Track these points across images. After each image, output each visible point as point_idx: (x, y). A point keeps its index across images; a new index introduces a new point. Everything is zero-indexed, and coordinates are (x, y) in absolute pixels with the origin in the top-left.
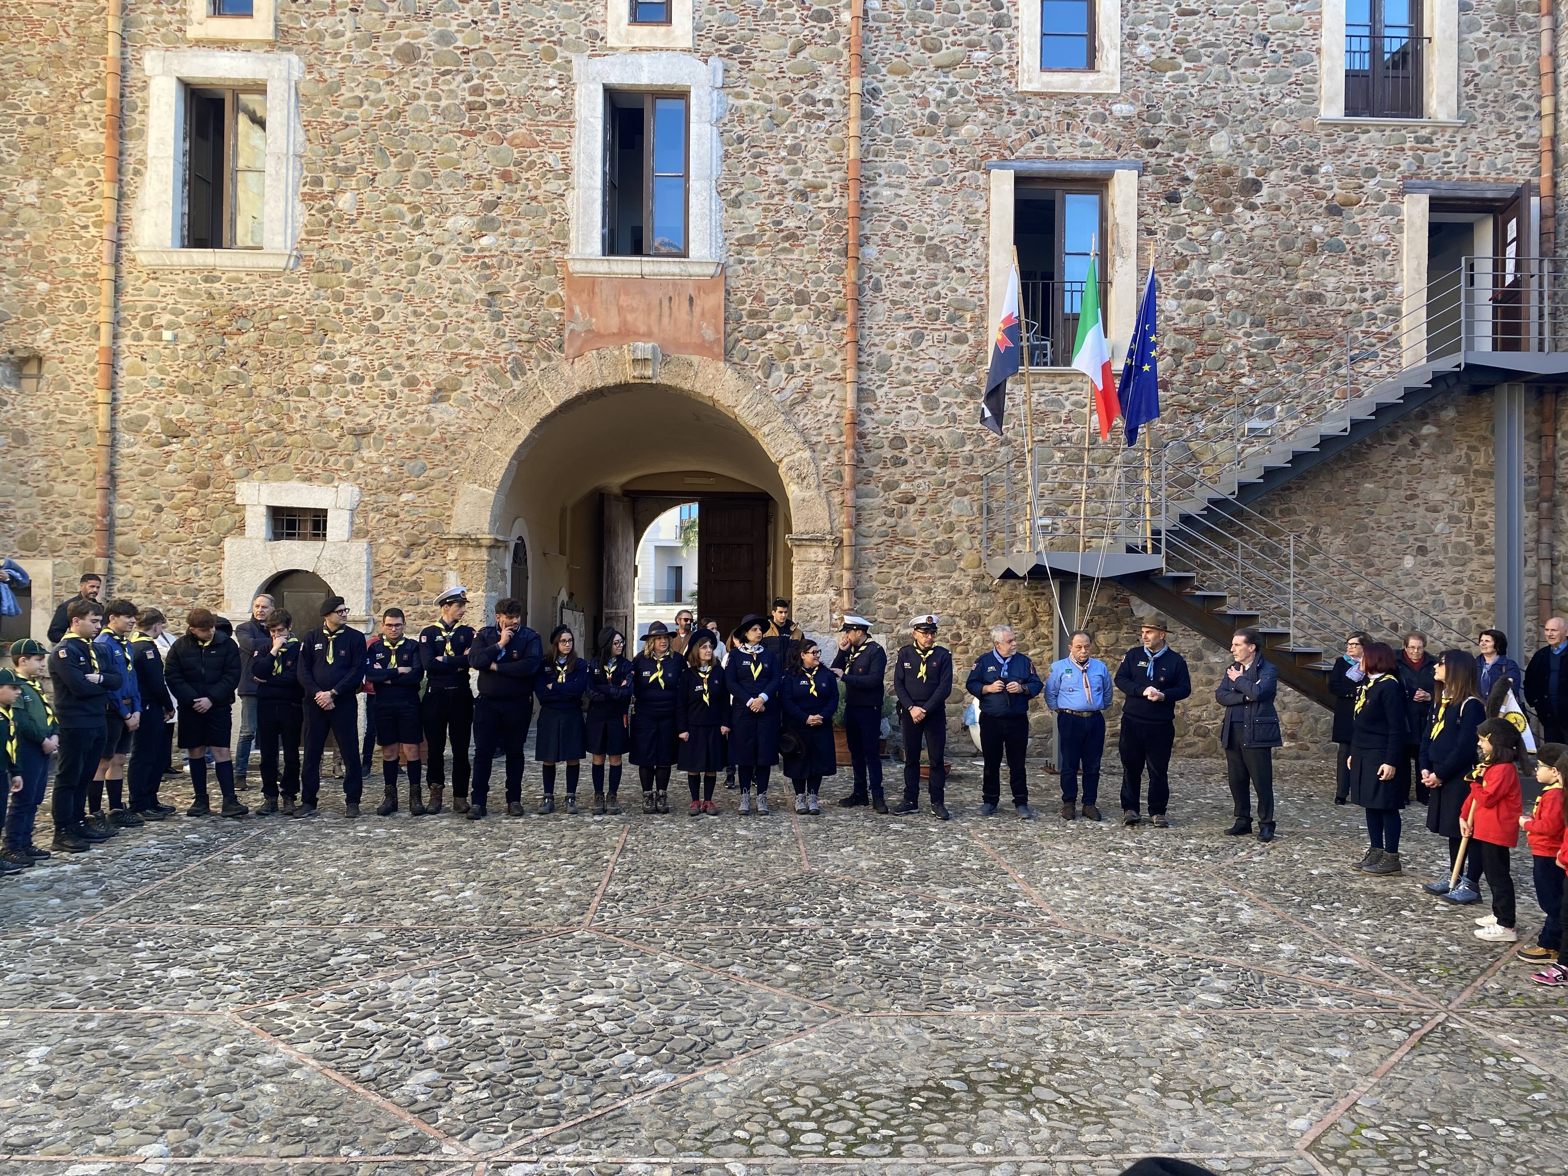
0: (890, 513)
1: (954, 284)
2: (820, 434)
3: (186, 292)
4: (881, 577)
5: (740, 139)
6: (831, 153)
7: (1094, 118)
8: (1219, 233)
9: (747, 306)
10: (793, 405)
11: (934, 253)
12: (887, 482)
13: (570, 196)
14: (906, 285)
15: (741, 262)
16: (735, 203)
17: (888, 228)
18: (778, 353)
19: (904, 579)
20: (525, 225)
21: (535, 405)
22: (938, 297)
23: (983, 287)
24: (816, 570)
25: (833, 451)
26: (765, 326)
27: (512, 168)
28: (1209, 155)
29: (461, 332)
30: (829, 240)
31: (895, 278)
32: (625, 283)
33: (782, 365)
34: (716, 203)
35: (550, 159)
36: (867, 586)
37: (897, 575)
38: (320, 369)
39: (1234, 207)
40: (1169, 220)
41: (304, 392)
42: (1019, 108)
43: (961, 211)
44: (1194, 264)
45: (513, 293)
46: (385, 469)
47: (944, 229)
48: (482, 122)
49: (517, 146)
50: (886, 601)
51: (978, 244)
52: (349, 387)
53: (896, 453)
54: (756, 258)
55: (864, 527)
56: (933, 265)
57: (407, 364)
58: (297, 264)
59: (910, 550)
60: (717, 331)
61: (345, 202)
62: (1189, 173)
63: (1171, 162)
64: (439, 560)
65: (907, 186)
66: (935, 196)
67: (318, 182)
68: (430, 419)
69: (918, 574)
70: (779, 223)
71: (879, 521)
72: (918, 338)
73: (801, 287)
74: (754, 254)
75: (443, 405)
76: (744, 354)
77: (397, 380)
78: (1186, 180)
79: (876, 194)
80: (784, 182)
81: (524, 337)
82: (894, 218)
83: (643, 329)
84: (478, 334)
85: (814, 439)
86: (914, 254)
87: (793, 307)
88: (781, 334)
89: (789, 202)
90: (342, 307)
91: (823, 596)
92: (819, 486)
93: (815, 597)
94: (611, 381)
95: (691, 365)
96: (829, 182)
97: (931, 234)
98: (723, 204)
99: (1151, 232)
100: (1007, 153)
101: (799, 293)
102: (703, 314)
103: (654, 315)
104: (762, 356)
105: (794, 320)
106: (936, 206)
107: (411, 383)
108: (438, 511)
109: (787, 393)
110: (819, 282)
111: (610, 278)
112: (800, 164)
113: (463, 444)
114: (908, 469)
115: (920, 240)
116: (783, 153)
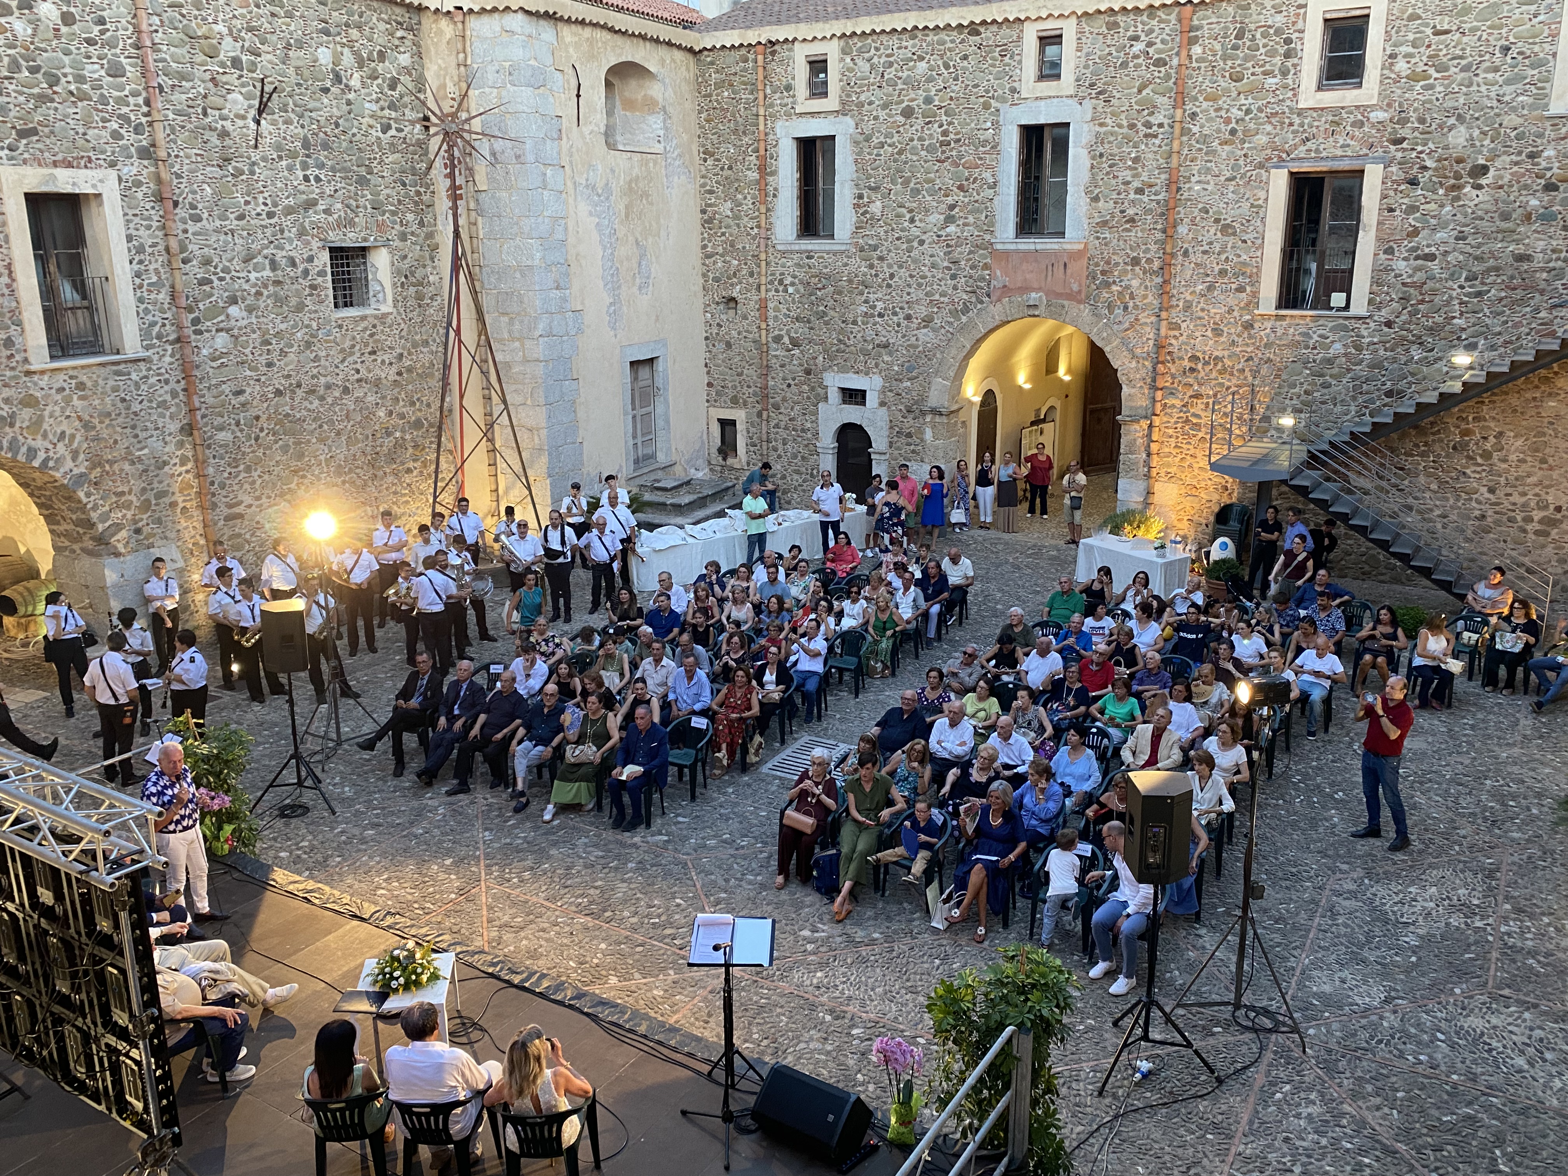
0: (1185, 406)
1: (1239, 252)
2: (1143, 352)
3: (798, 265)
4: (1177, 446)
5: (1101, 155)
6: (1161, 161)
7: (1353, 124)
8: (1448, 208)
9: (1100, 268)
10: (1126, 333)
11: (1226, 229)
12: (1185, 384)
13: (997, 200)
14: (1205, 252)
15: (1098, 239)
16: (1096, 199)
17: (1196, 212)
18: (1119, 298)
19: (1191, 449)
20: (971, 219)
21: (974, 332)
22: (1227, 260)
23: (1259, 254)
24: (1134, 440)
26: (1111, 280)
27: (964, 182)
28: (1446, 147)
29: (935, 287)
30: (1156, 222)
31: (1199, 247)
32: (1026, 256)
33: (1120, 306)
34: (1084, 201)
35: (985, 176)
37: (1188, 445)
38: (862, 309)
39: (1464, 187)
40: (1406, 201)
42: (1297, 121)
43: (1248, 199)
44: (1424, 233)
45: (963, 262)
46: (895, 368)
47: (1234, 213)
48: (948, 154)
49: (967, 168)
50: (1179, 461)
51: (1259, 223)
52: (877, 319)
53: (1192, 366)
54: (1108, 235)
56: (1225, 238)
57: (906, 306)
58: (851, 247)
59: (1197, 429)
60: (1080, 285)
61: (875, 208)
62: (1429, 163)
63: (1414, 154)
64: (921, 420)
65: (1212, 182)
66: (1231, 188)
67: (860, 197)
68: (918, 339)
70: (1124, 211)
71: (1178, 410)
72: (1211, 288)
73: (1135, 254)
74: (1107, 233)
75: (925, 330)
76: (1097, 299)
77: (901, 316)
78: (1425, 168)
79: (1190, 189)
80: (1129, 183)
81: (968, 289)
82: (1200, 206)
83: (1035, 284)
84: (943, 288)
85: (1139, 355)
86: (1212, 231)
87: (1130, 268)
88: (1121, 286)
89: (1132, 196)
90: (873, 272)
92: (1141, 386)
95: (1063, 307)
96: (1158, 182)
97: (1226, 216)
98: (1088, 200)
99: (1391, 210)
100: (1284, 156)
101: (1134, 258)
102: (1072, 274)
103: (1043, 276)
104: (1109, 300)
105: (1130, 277)
106: (1230, 195)
107: (908, 317)
108: (921, 393)
109: (1123, 325)
110: (1147, 251)
111: (1017, 251)
112: (1140, 170)
113: (935, 353)
114: (1200, 377)
115: (1217, 221)
116: (1129, 163)
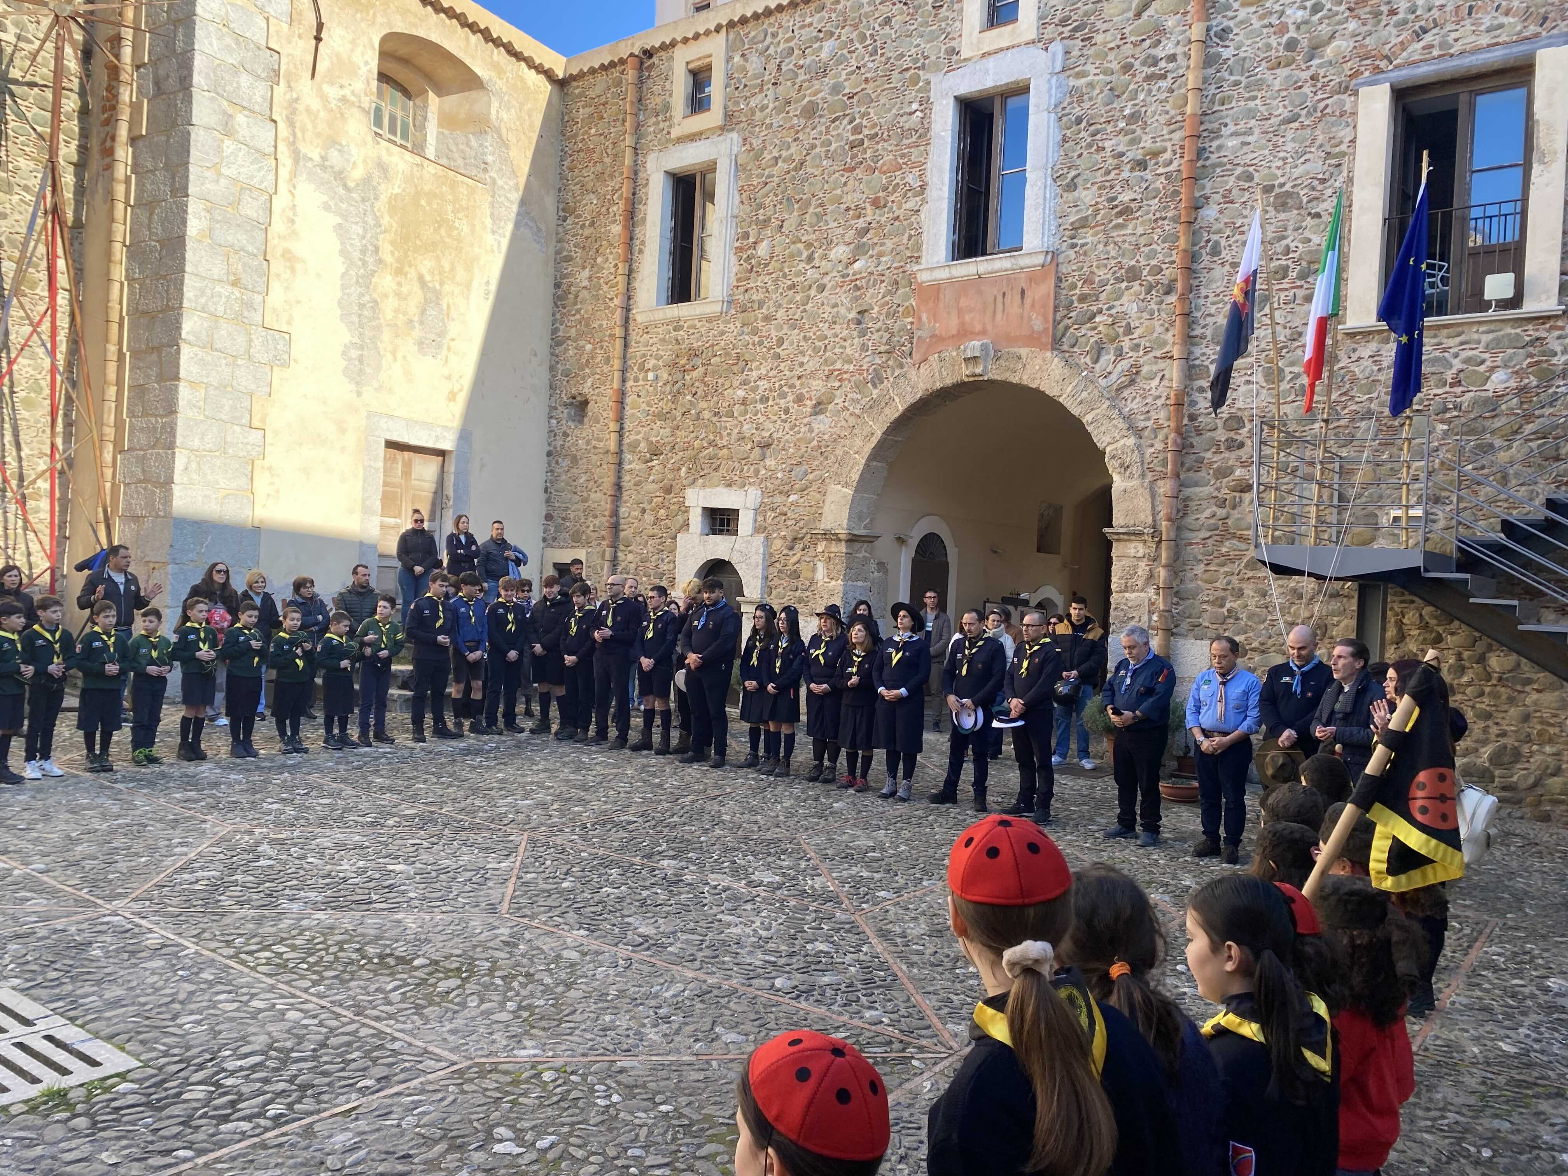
0: (1222, 504)
1: (1307, 234)
2: (1149, 419)
3: (663, 340)
4: (1206, 576)
5: (1079, 121)
6: (1172, 112)
9: (1077, 291)
10: (1119, 390)
11: (1284, 201)
12: (1219, 468)
13: (925, 210)
15: (1073, 246)
16: (1072, 186)
17: (1231, 181)
18: (1107, 335)
19: (1235, 579)
20: (889, 245)
21: (887, 411)
22: (1287, 251)
24: (1136, 567)
25: (1161, 436)
26: (1094, 308)
27: (881, 194)
29: (837, 350)
30: (1165, 208)
31: (1237, 237)
32: (964, 286)
33: (1112, 348)
34: (1051, 191)
35: (910, 179)
36: (1191, 586)
37: (1227, 574)
38: (741, 393)
41: (730, 414)
43: (1321, 146)
45: (876, 309)
46: (779, 475)
47: (1297, 172)
48: (860, 157)
49: (885, 173)
50: (1212, 603)
51: (1341, 182)
52: (760, 406)
53: (1232, 434)
54: (1089, 240)
55: (1189, 520)
56: (1282, 216)
57: (798, 383)
58: (729, 308)
59: (1243, 546)
60: (1046, 320)
61: (763, 250)
64: (812, 553)
65: (1257, 131)
66: (1290, 135)
67: (746, 235)
68: (811, 430)
69: (1250, 574)
70: (1114, 199)
71: (1207, 513)
72: (1261, 301)
73: (1133, 263)
74: (1088, 237)
75: (822, 417)
76: (1073, 341)
77: (790, 398)
79: (1219, 148)
80: (1122, 155)
81: (883, 348)
82: (1239, 170)
83: (978, 327)
84: (849, 351)
85: (1142, 425)
86: (1261, 206)
87: (1124, 285)
88: (1111, 316)
89: (1125, 175)
90: (757, 339)
91: (1142, 595)
92: (1143, 476)
93: (1133, 596)
94: (949, 381)
95: (1019, 358)
96: (1168, 145)
97: (1282, 180)
98: (1059, 190)
100: (1383, 64)
101: (1131, 269)
102: (1033, 306)
103: (989, 312)
104: (1092, 340)
105: (1125, 299)
106: (1290, 145)
107: (800, 399)
108: (813, 510)
109: (1114, 377)
110: (1152, 255)
111: (952, 282)
112: (1139, 131)
113: (834, 449)
114: (1243, 453)
115: (1268, 189)
116: (1122, 124)
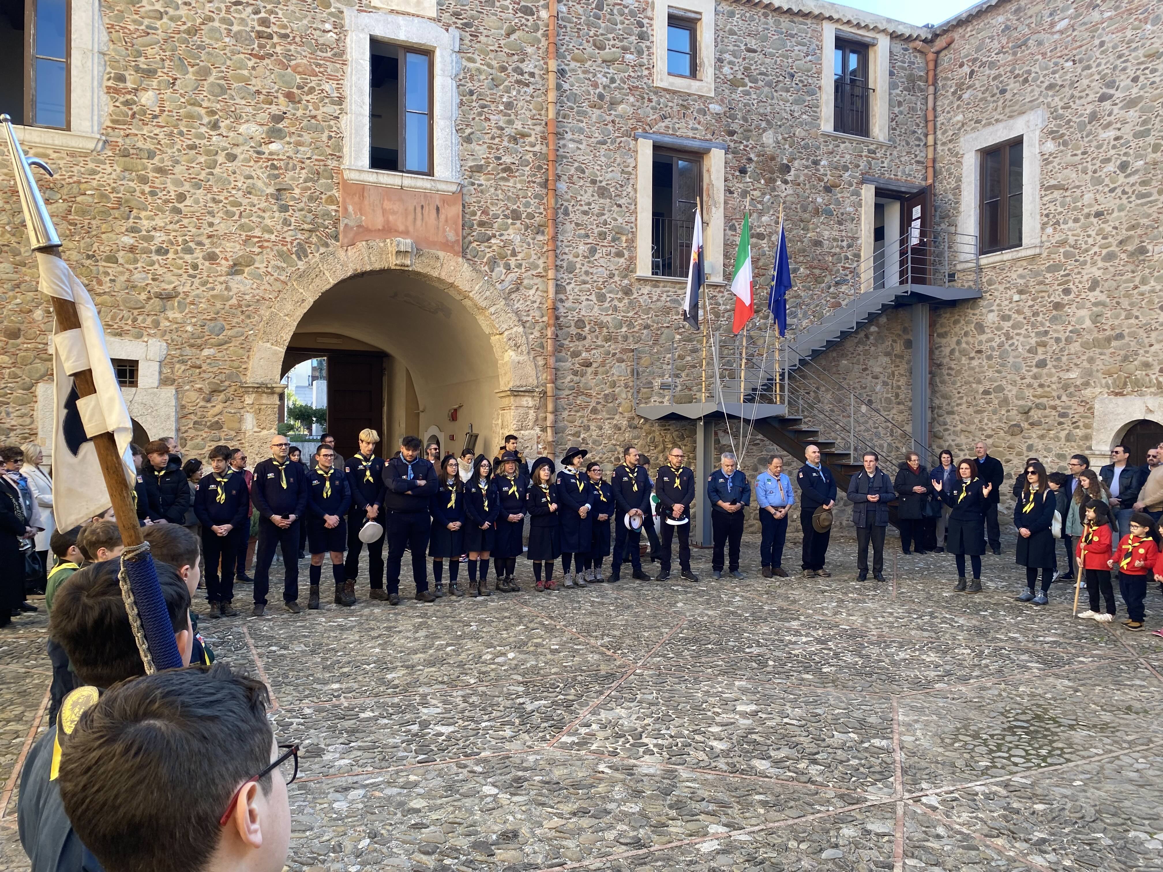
0: (575, 373)
1: (615, 215)
2: (528, 315)
4: (570, 418)
5: (471, 93)
6: (534, 112)
7: (699, 111)
8: (768, 197)
9: (477, 217)
10: (510, 293)
11: (603, 192)
12: (574, 352)
13: (344, 120)
14: (585, 213)
15: (473, 184)
16: (468, 140)
17: (573, 171)
18: (499, 254)
19: (585, 420)
20: (307, 137)
21: (318, 281)
22: (605, 223)
23: (633, 219)
24: (527, 414)
25: (537, 328)
26: (490, 233)
27: (295, 90)
28: (763, 145)
29: (254, 219)
30: (535, 175)
31: (578, 207)
32: (388, 192)
33: (502, 263)
34: (455, 139)
35: (327, 87)
36: (561, 424)
37: (581, 417)
38: (128, 240)
39: (776, 181)
40: (741, 185)
41: (112, 259)
42: (655, 98)
43: (619, 165)
44: (755, 215)
45: (297, 191)
46: (189, 328)
47: (609, 176)
48: (269, 49)
49: (299, 73)
50: (573, 435)
51: (630, 189)
52: (155, 257)
53: (579, 331)
54: (483, 182)
55: (559, 382)
56: (602, 201)
57: (207, 242)
58: (103, 148)
59: (588, 399)
60: (457, 234)
61: (147, 98)
62: (752, 156)
63: (742, 147)
64: (237, 403)
65: (585, 143)
66: (602, 152)
67: (121, 78)
68: (228, 289)
69: (594, 416)
70: (499, 158)
71: (568, 379)
72: (593, 251)
73: (515, 207)
74: (481, 179)
75: (238, 278)
76: (475, 253)
77: (199, 254)
78: (750, 160)
79: (565, 146)
80: (502, 129)
81: (306, 226)
82: (576, 165)
83: (401, 228)
84: (268, 222)
85: (525, 319)
86: (590, 191)
87: (510, 221)
88: (502, 241)
89: (505, 143)
90: (147, 189)
91: (532, 432)
92: (528, 353)
93: (526, 433)
94: (377, 266)
95: (438, 258)
96: (533, 133)
97: (600, 178)
98: (460, 139)
99: (731, 192)
100: (647, 128)
101: (514, 211)
102: (446, 221)
103: (411, 217)
104: (488, 255)
105: (510, 231)
106: (603, 159)
107: (212, 257)
108: (236, 364)
109: (506, 284)
110: (527, 205)
111: (376, 186)
112: (513, 117)
113: (256, 310)
114: (587, 343)
115: (593, 182)
116: (502, 107)
